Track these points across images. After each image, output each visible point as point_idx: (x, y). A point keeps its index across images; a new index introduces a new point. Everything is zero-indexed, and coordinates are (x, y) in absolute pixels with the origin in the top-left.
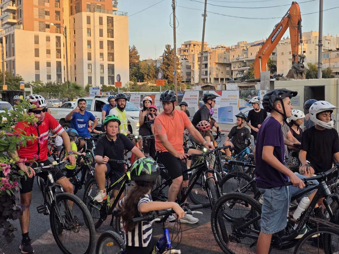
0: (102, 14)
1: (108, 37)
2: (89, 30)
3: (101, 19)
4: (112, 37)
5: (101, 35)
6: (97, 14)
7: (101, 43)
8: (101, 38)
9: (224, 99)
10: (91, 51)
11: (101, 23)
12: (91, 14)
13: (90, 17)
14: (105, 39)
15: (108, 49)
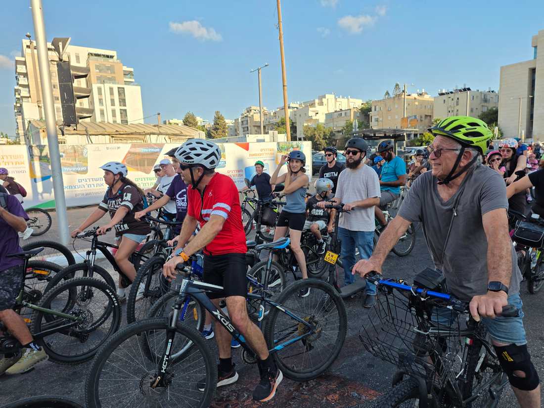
0: (111, 85)
1: (120, 106)
2: (100, 100)
3: (111, 89)
4: (125, 105)
5: (113, 104)
6: (107, 86)
7: (114, 112)
8: (113, 107)
9: (254, 155)
10: (104, 119)
11: (112, 93)
12: (102, 86)
13: (101, 88)
14: (118, 108)
15: (121, 117)
